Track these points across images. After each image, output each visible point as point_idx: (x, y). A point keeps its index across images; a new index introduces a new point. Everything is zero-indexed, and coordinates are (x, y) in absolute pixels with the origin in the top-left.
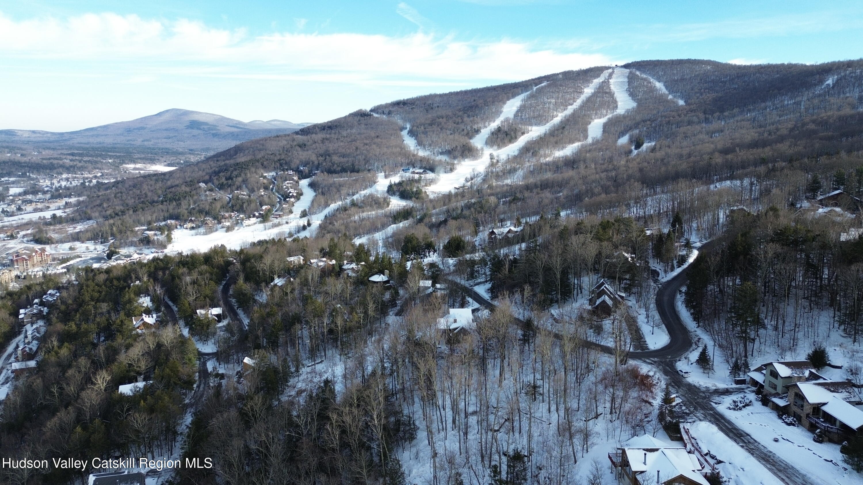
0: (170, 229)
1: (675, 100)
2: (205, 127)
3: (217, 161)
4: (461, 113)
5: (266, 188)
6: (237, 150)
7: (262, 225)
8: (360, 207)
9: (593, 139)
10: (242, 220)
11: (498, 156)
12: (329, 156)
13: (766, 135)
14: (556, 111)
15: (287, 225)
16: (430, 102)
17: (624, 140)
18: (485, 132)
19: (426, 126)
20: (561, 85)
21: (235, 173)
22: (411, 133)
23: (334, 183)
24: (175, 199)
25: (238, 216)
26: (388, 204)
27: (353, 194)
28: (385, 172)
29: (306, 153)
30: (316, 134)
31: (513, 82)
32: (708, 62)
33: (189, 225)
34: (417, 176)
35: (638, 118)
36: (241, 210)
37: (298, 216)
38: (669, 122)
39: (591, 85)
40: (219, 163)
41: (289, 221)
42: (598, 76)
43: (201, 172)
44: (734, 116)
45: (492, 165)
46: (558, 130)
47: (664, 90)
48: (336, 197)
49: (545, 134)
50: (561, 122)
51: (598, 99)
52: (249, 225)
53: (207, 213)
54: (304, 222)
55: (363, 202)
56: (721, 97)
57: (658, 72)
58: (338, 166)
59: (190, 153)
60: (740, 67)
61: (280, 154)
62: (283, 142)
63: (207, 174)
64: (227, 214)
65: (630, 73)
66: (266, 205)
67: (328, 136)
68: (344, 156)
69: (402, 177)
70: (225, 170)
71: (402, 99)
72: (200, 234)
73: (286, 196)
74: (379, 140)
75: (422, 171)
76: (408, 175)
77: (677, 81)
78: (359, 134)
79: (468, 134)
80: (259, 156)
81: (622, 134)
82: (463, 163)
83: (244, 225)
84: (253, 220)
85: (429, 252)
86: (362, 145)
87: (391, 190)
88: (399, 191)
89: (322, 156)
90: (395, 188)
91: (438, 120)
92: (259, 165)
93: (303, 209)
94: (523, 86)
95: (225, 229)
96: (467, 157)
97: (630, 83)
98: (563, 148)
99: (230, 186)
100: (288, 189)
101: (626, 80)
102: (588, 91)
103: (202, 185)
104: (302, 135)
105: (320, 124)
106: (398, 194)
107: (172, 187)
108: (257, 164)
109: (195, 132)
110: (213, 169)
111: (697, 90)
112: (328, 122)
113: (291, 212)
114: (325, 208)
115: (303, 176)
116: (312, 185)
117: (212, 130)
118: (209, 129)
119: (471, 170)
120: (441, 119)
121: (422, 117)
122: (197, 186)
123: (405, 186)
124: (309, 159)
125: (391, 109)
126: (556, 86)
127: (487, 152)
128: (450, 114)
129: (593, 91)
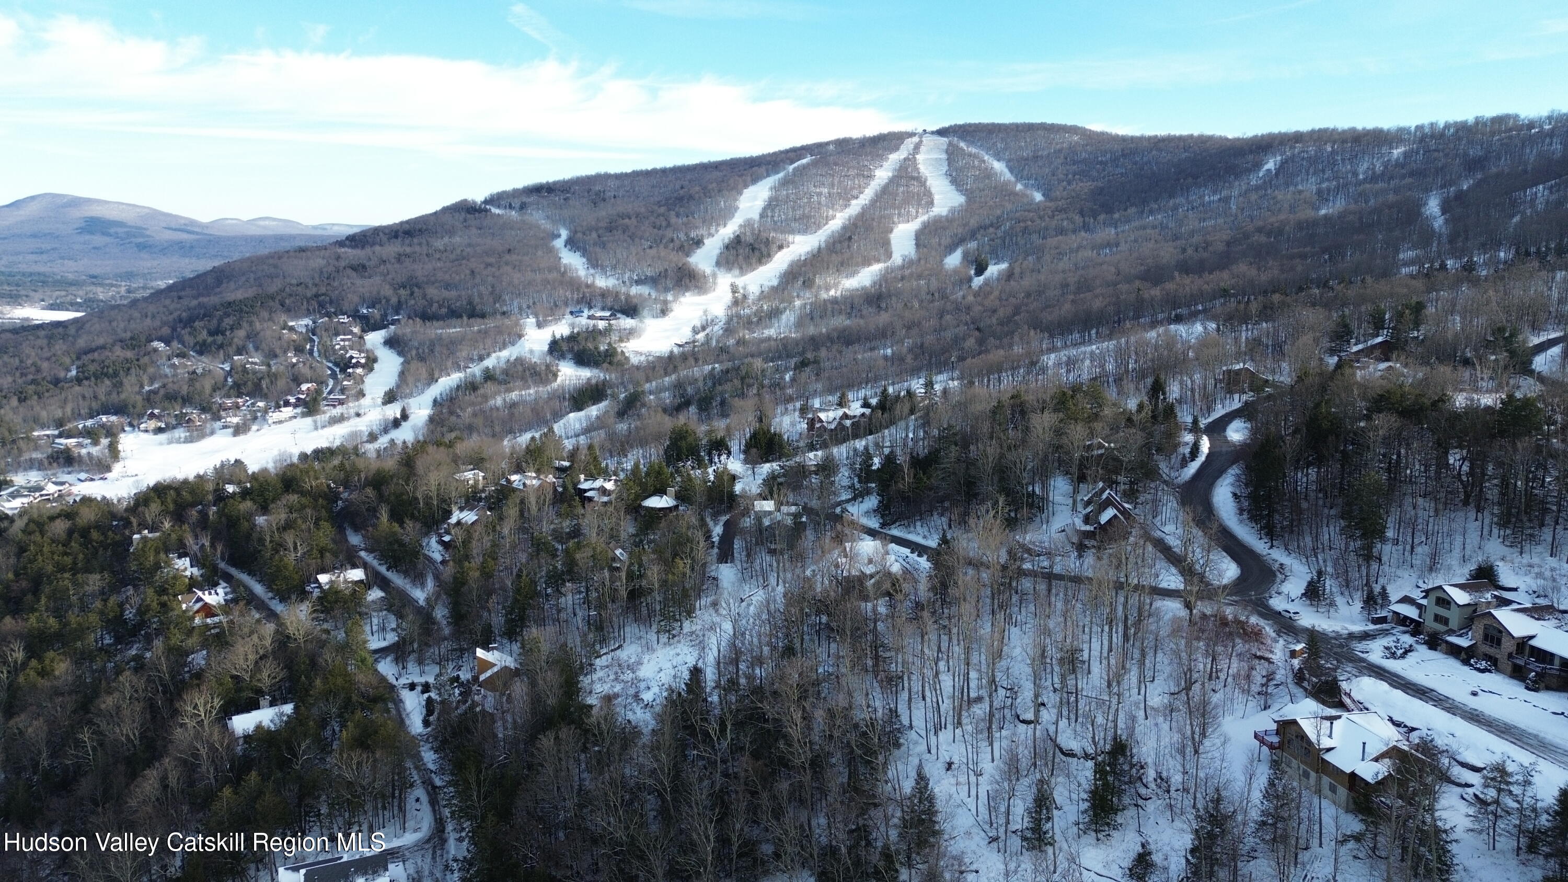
0: (112, 433)
1: (1029, 192)
2: (120, 230)
3: (180, 298)
4: (662, 210)
5: (299, 350)
6: (220, 276)
7: (309, 420)
8: (500, 383)
9: (904, 258)
10: (265, 411)
11: (744, 288)
12: (419, 288)
13: (1190, 251)
14: (833, 208)
15: (358, 419)
16: (598, 188)
17: (954, 260)
18: (713, 244)
19: (600, 232)
20: (836, 164)
21: (228, 321)
22: (571, 243)
23: (440, 338)
24: (106, 375)
25: (253, 404)
26: (555, 376)
27: (481, 359)
28: (536, 316)
29: (367, 282)
30: (381, 245)
31: (748, 155)
32: (1074, 130)
33: (152, 424)
34: (601, 325)
35: (973, 222)
36: (256, 391)
37: (380, 401)
38: (1026, 228)
39: (886, 164)
40: (185, 302)
41: (362, 412)
42: (896, 148)
43: (148, 321)
44: (1128, 221)
45: (736, 303)
46: (840, 242)
47: (1008, 176)
48: (449, 363)
49: (819, 249)
50: (845, 228)
51: (901, 189)
52: (280, 422)
53: (187, 400)
54: (394, 411)
55: (506, 372)
56: (1102, 189)
57: (994, 144)
58: (440, 307)
59: (94, 284)
60: (1124, 139)
61: (316, 285)
62: (318, 262)
63: (164, 323)
64: (229, 402)
65: (950, 144)
66: (307, 382)
67: (408, 250)
68: (447, 286)
69: (572, 326)
70: (205, 315)
71: (544, 181)
72: (178, 441)
73: (345, 365)
74: (514, 257)
75: (607, 314)
76: (583, 321)
77: (1027, 159)
78: (469, 245)
79: (681, 248)
80: (273, 289)
81: (951, 249)
82: (682, 299)
83: (270, 421)
84: (288, 411)
85: (719, 456)
86: (482, 266)
87: (556, 348)
88: (571, 350)
89: (405, 287)
90: (565, 347)
91: (621, 222)
92: (276, 304)
93: (387, 389)
94: (769, 163)
95: (230, 430)
96: (687, 289)
97: (950, 161)
98: (853, 274)
99: (221, 346)
100: (347, 352)
101: (944, 156)
102: (883, 174)
103: (160, 345)
104: (354, 247)
105: (385, 227)
106: (570, 356)
107: (92, 350)
108: (271, 304)
109: (98, 240)
110: (176, 314)
111: (1061, 176)
112: (402, 223)
113: (361, 394)
114: (429, 385)
115: (370, 325)
116: (390, 343)
117: (135, 236)
118: (129, 235)
119: (701, 313)
120: (627, 221)
121: (589, 216)
122: (149, 348)
123: (583, 343)
124: (379, 293)
125: (525, 199)
126: (827, 164)
127: (724, 281)
128: (643, 210)
129: (890, 174)
